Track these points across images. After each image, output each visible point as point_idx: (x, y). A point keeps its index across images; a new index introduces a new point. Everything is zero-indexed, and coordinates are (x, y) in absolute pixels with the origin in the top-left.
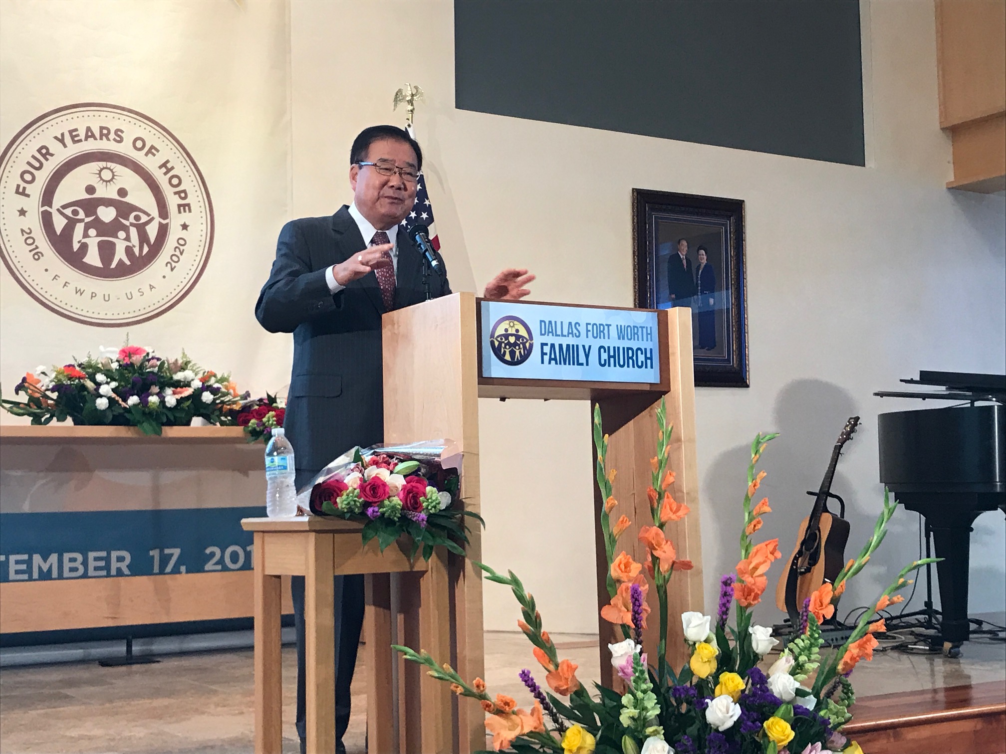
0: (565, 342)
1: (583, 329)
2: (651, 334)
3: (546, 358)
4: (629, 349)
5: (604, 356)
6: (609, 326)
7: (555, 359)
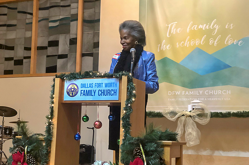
0: (88, 89)
1: (94, 85)
2: (116, 85)
3: (82, 94)
4: (108, 90)
5: (100, 93)
6: (102, 83)
7: (85, 95)
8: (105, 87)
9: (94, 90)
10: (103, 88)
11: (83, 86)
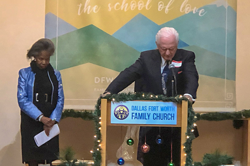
0: (141, 112)
1: (147, 108)
2: (174, 109)
3: (134, 117)
4: (165, 114)
5: (155, 116)
6: (157, 107)
7: (137, 118)
8: (161, 110)
9: (148, 114)
10: (159, 111)
11: (134, 108)
